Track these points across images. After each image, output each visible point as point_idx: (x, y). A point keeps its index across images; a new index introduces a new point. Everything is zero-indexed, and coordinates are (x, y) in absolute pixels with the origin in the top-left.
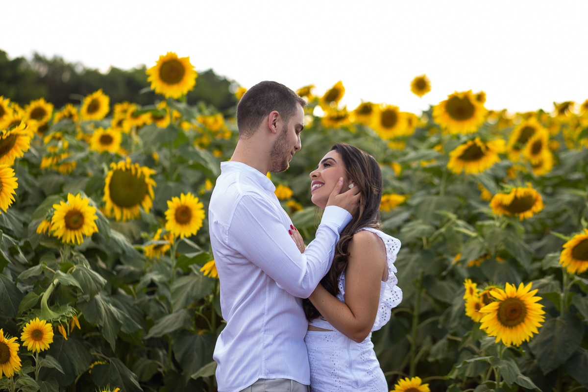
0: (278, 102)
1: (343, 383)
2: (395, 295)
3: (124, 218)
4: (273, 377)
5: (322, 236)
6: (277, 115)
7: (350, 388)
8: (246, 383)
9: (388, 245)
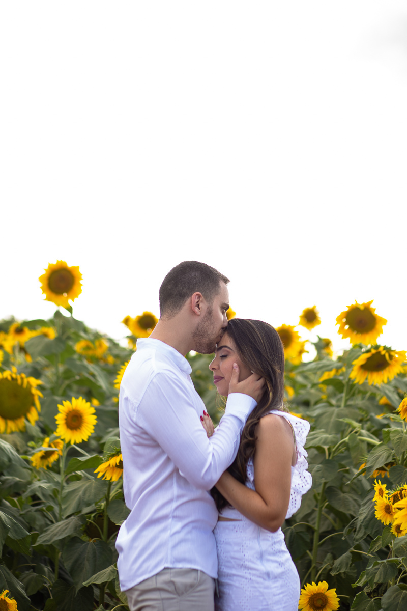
0: (200, 283)
1: (254, 575)
2: (304, 480)
3: (9, 431)
4: (180, 565)
5: (226, 424)
6: (199, 297)
7: (261, 580)
8: (151, 571)
9: (296, 427)
